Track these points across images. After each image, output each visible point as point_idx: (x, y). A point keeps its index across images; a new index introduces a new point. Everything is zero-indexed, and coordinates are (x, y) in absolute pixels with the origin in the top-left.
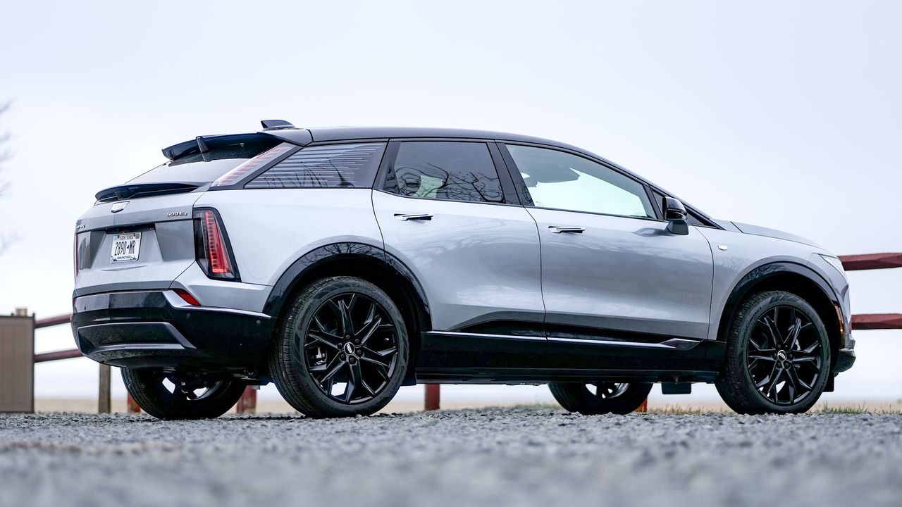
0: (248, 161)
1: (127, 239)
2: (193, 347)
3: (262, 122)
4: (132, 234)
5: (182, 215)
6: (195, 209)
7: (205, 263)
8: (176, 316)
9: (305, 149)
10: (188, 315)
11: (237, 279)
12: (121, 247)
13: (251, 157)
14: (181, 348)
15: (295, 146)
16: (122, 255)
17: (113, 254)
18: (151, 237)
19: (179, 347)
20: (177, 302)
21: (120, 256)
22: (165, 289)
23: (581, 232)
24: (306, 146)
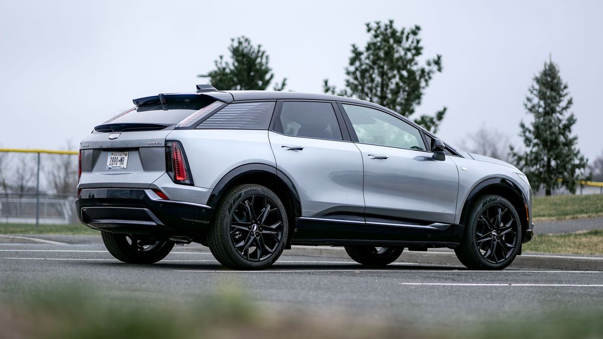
0: (197, 112)
1: (119, 156)
2: (163, 224)
3: (197, 86)
4: (122, 153)
5: (158, 144)
6: (167, 141)
7: (172, 174)
8: (153, 205)
9: (230, 105)
10: (161, 205)
11: (192, 184)
12: (113, 160)
13: (198, 109)
14: (155, 224)
15: (224, 103)
16: (115, 165)
17: (108, 164)
18: (135, 156)
19: (154, 224)
20: (154, 197)
21: (113, 166)
22: (146, 189)
23: (386, 158)
24: (230, 103)
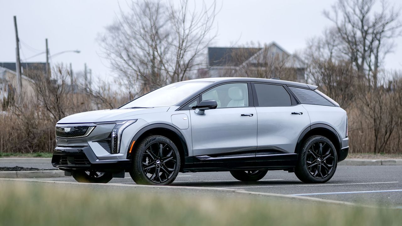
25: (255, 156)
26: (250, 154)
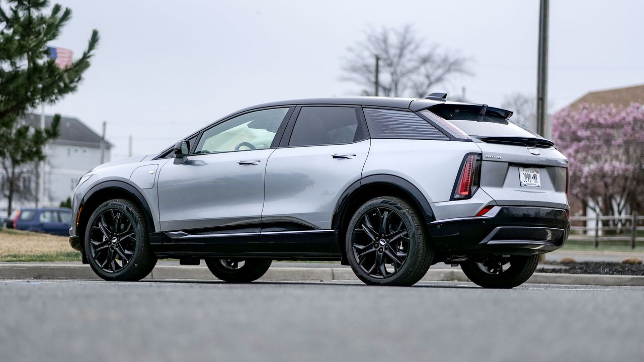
25: (259, 233)
26: (251, 230)
